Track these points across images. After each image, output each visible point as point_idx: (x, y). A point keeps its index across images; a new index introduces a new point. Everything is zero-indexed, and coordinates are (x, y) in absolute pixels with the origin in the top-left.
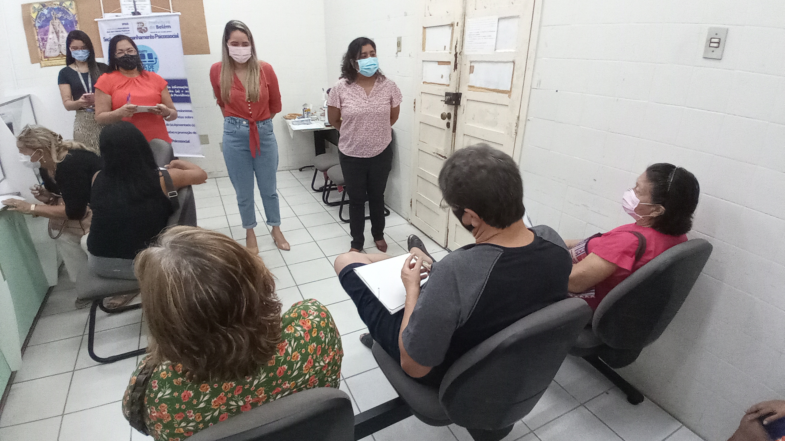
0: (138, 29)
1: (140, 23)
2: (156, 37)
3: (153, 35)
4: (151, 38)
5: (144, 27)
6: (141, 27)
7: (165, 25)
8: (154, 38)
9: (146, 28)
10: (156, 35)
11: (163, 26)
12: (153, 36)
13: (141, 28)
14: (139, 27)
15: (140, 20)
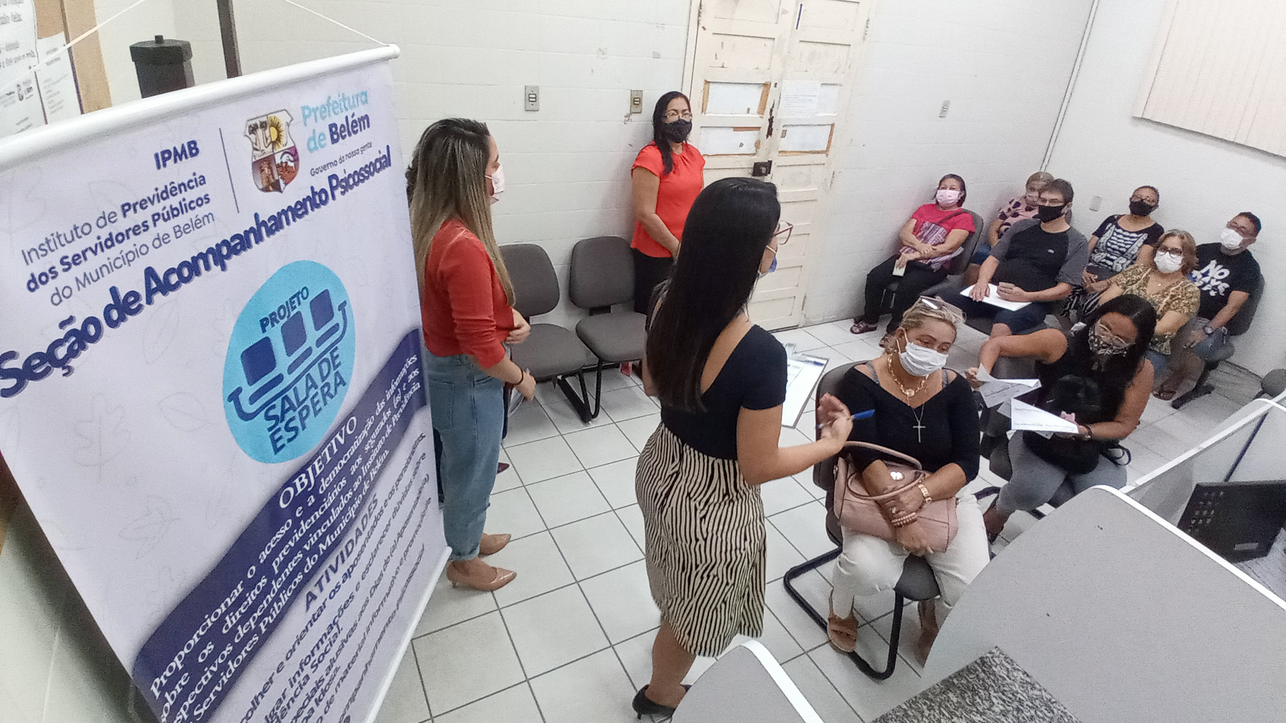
0: (258, 165)
1: (264, 125)
2: (333, 188)
3: (321, 182)
4: (315, 206)
5: (281, 148)
6: (268, 151)
7: (356, 118)
8: (324, 203)
9: (293, 152)
10: (334, 183)
11: (350, 120)
12: (323, 191)
13: (269, 160)
14: (259, 156)
15: (259, 109)
